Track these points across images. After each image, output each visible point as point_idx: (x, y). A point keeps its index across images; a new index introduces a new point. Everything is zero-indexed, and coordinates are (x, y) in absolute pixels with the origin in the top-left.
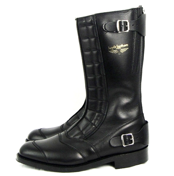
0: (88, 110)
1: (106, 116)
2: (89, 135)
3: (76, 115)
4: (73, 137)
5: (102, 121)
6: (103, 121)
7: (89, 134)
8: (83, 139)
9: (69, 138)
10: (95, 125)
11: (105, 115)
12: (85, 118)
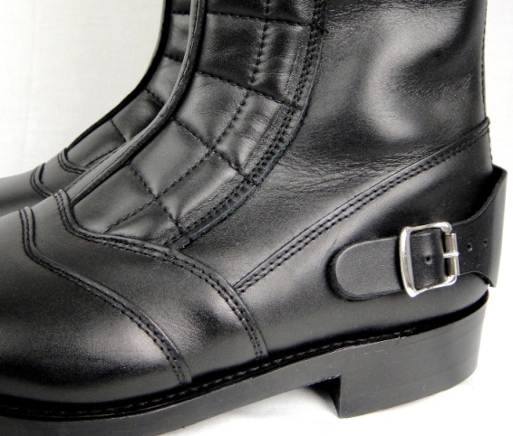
0: (199, 80)
1: (305, 115)
2: (204, 221)
3: (108, 124)
4: (106, 233)
5: (282, 146)
6: (289, 146)
7: (200, 214)
8: (166, 245)
9: (86, 237)
10: (238, 167)
11: (299, 108)
12: (180, 124)
